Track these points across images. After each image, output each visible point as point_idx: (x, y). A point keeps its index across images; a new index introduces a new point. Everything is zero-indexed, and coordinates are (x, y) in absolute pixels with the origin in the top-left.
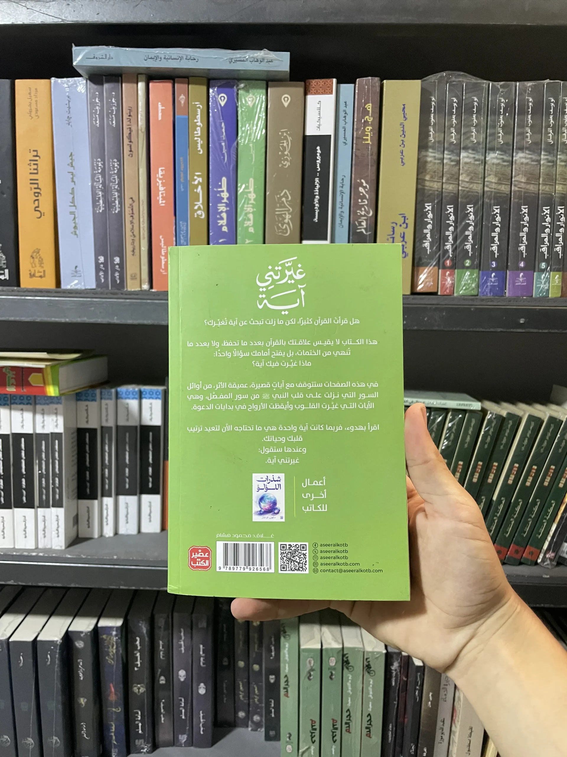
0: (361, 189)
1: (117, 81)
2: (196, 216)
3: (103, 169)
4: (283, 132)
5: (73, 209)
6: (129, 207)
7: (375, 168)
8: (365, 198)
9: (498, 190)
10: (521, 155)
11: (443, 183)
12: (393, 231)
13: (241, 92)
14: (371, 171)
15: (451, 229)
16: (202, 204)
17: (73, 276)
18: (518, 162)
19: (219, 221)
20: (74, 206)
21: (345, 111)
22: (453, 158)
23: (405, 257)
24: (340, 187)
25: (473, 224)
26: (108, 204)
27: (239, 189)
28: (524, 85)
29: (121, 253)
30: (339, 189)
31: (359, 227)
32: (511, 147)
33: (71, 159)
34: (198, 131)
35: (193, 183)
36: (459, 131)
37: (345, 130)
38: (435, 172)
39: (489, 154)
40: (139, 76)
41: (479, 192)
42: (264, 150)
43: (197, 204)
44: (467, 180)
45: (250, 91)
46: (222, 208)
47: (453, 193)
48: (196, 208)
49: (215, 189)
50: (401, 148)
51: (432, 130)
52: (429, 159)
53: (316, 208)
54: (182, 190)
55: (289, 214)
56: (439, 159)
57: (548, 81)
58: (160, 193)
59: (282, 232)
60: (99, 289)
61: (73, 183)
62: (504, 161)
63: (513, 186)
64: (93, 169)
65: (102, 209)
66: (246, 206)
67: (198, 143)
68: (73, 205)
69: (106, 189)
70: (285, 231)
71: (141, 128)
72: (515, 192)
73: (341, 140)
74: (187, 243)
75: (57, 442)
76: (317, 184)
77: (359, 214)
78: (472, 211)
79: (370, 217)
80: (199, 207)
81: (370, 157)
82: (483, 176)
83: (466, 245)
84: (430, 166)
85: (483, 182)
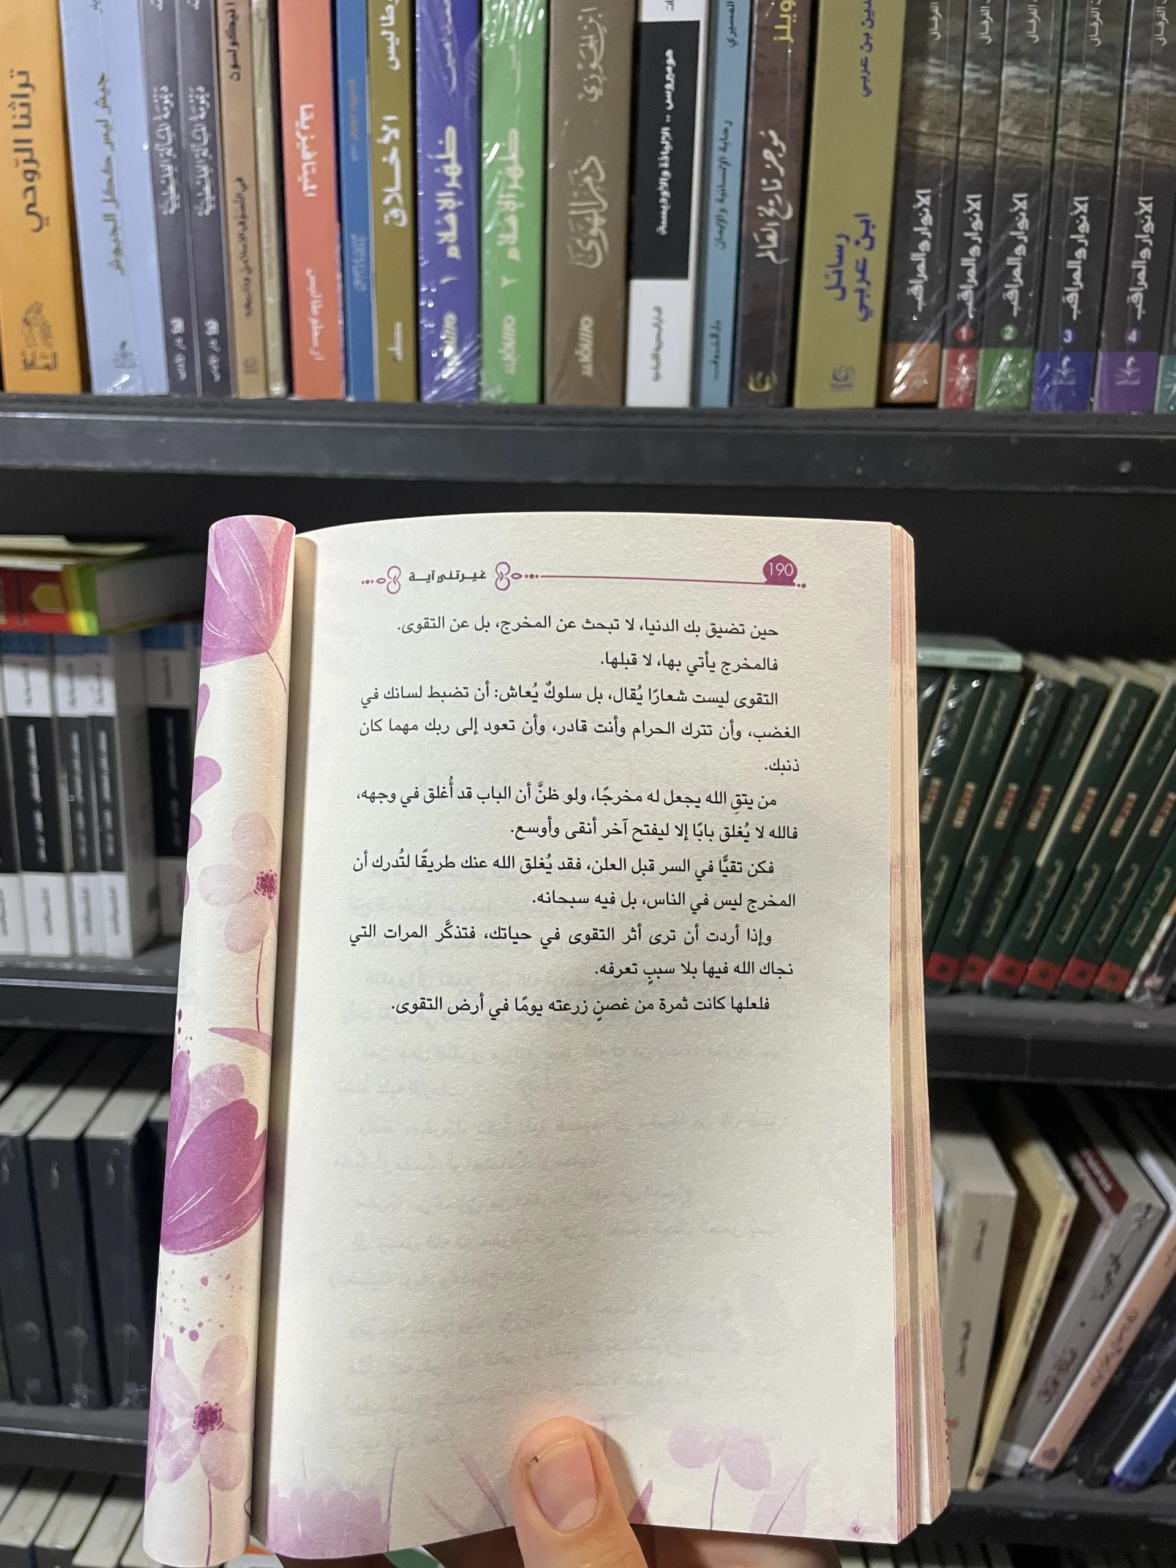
0: (767, 154)
2: (387, 222)
3: (175, 111)
4: (586, 15)
6: (235, 202)
7: (801, 99)
8: (778, 176)
9: (1087, 157)
10: (1141, 73)
11: (959, 139)
12: (841, 257)
14: (791, 107)
15: (975, 251)
16: (402, 192)
17: (117, 367)
18: (1133, 91)
19: (440, 234)
20: (113, 200)
22: (985, 79)
23: (865, 319)
24: (720, 149)
25: (1025, 239)
26: (189, 195)
27: (485, 155)
29: (220, 309)
30: (716, 154)
31: (761, 247)
32: (1120, 56)
33: (103, 89)
34: (390, 16)
35: (379, 141)
36: (999, 15)
37: (732, 11)
38: (941, 113)
39: (1068, 69)
41: (1043, 161)
42: (541, 60)
43: (389, 193)
44: (1015, 133)
47: (982, 164)
48: (387, 201)
49: (430, 157)
50: (864, 54)
51: (936, 10)
52: (929, 82)
53: (663, 200)
54: (356, 158)
55: (601, 214)
56: (951, 81)
58: (305, 165)
59: (584, 259)
60: (177, 396)
61: (108, 147)
62: (1102, 88)
63: (1120, 149)
64: (151, 112)
65: (175, 206)
66: (501, 196)
67: (388, 43)
68: (109, 197)
69: (182, 160)
70: (590, 257)
71: (258, 9)
72: (1125, 162)
73: (723, 33)
74: (368, 286)
75: (103, 736)
76: (667, 143)
77: (761, 215)
78: (1025, 208)
79: (787, 221)
80: (395, 199)
81: (789, 75)
82: (1052, 124)
83: (1007, 290)
84: (931, 99)
85: (1051, 138)
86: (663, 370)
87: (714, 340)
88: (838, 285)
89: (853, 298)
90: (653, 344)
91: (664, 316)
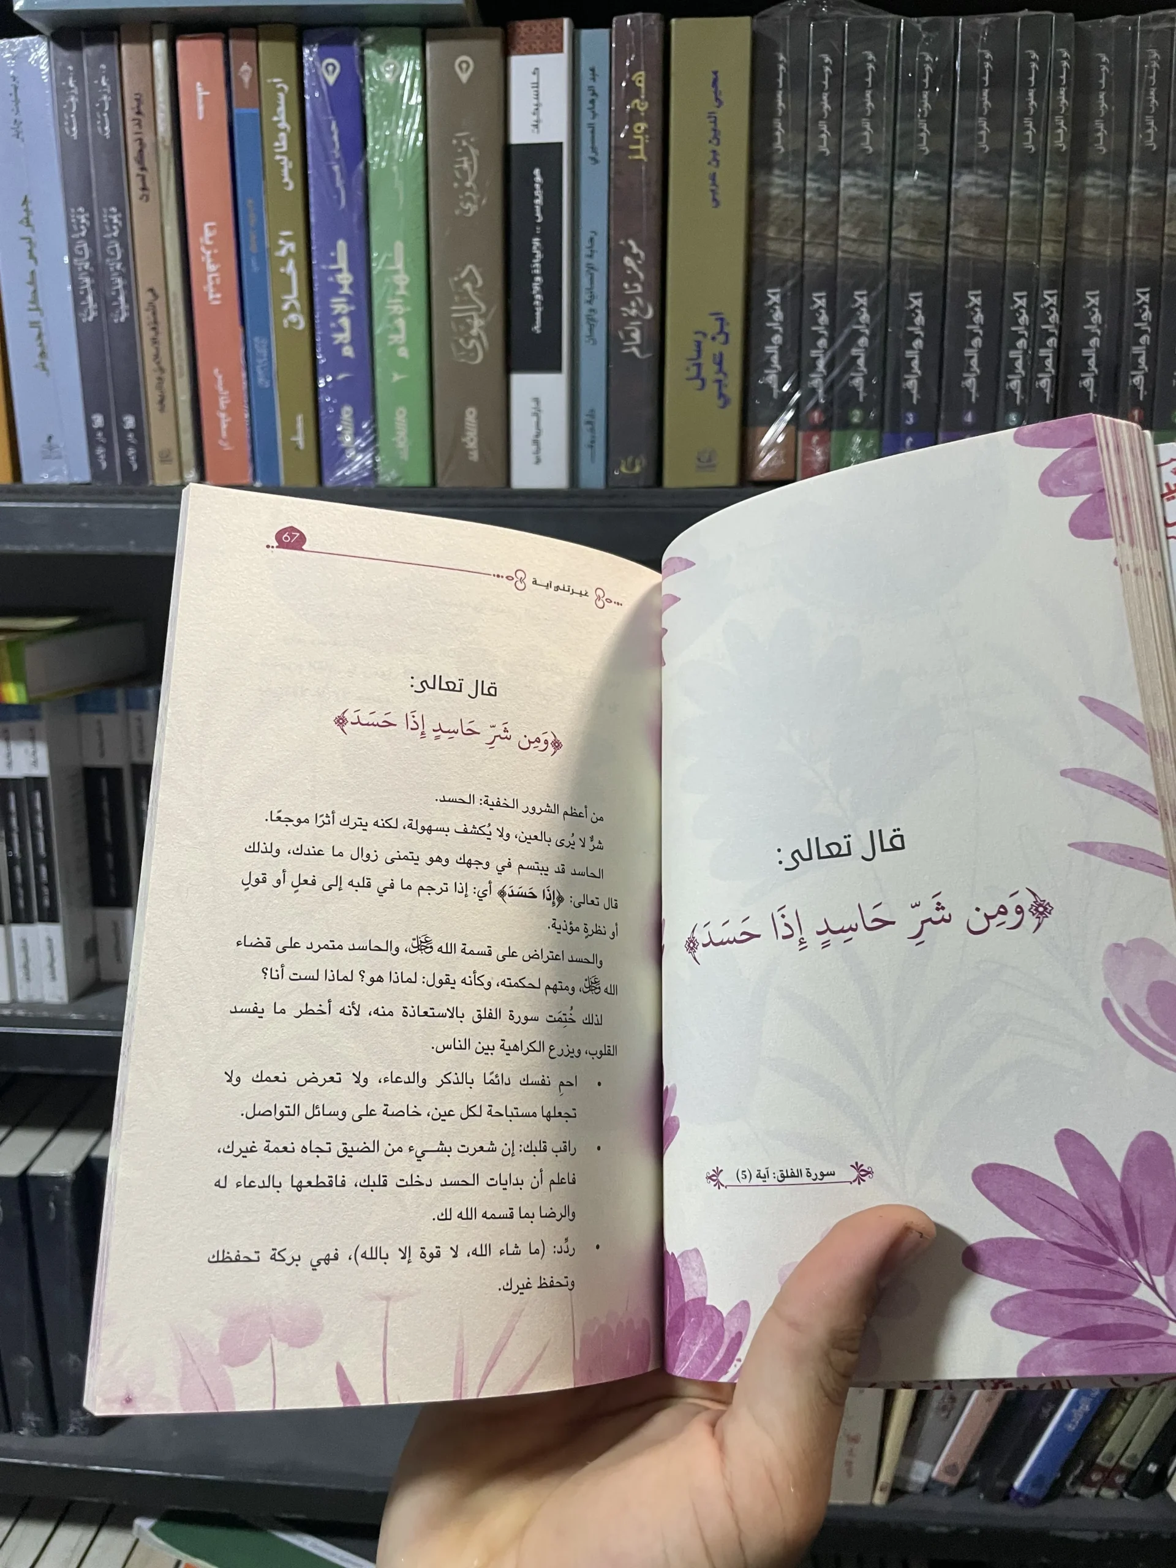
0: (628, 261)
1: (108, 40)
2: (286, 326)
3: (91, 229)
4: (459, 139)
5: (35, 316)
6: (147, 310)
7: (657, 211)
8: (638, 279)
9: (919, 256)
10: (967, 178)
11: (803, 244)
12: (699, 352)
13: (369, 53)
14: (648, 219)
15: (822, 343)
16: (299, 299)
17: (44, 458)
18: (961, 194)
19: (335, 336)
20: (38, 309)
21: (591, 88)
22: (824, 188)
23: (723, 407)
24: (587, 256)
25: (867, 332)
26: (106, 304)
27: (374, 265)
28: (976, 25)
29: (136, 406)
30: (584, 261)
31: (626, 344)
32: (947, 162)
33: (26, 210)
34: (282, 143)
35: (277, 254)
36: (836, 129)
37: (593, 132)
38: (786, 220)
39: (899, 176)
40: (155, 27)
41: (879, 261)
42: (421, 179)
43: (286, 300)
44: (853, 236)
45: (389, 51)
46: (340, 306)
47: (824, 265)
48: (286, 307)
49: (324, 267)
50: (712, 169)
51: (779, 126)
52: (775, 191)
53: (537, 303)
54: (255, 268)
55: (481, 316)
56: (796, 191)
57: (1025, 12)
58: (210, 277)
59: (466, 356)
60: (99, 484)
61: (32, 262)
62: (932, 193)
63: (950, 248)
64: (70, 230)
65: (93, 314)
66: (389, 301)
67: (282, 167)
68: (34, 307)
69: (99, 273)
70: (472, 354)
71: (163, 138)
72: (956, 259)
73: (586, 152)
74: (271, 383)
75: (38, 795)
76: (537, 252)
77: (625, 315)
78: (865, 304)
79: (649, 321)
80: (292, 306)
81: (644, 190)
82: (887, 227)
83: (853, 378)
84: (777, 208)
85: (886, 241)
86: (543, 454)
87: (589, 426)
88: (698, 376)
89: (712, 388)
90: (534, 432)
91: (543, 406)
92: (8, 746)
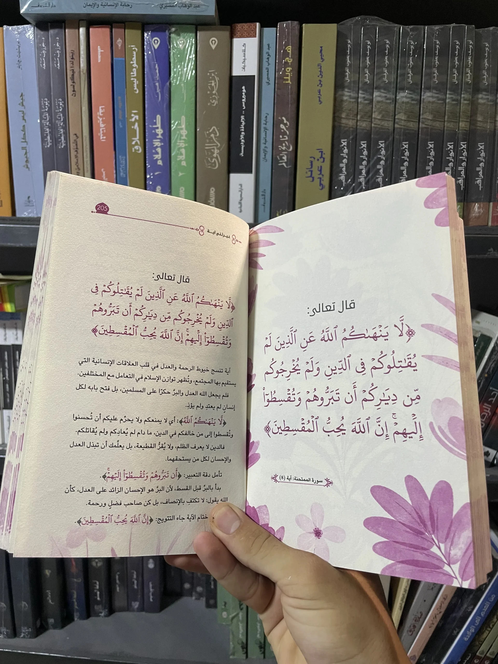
0: (282, 126)
1: (61, 27)
2: (133, 151)
3: (50, 108)
4: (211, 73)
5: (24, 145)
6: (74, 143)
7: (295, 105)
8: (286, 134)
9: (407, 127)
10: (428, 94)
11: (357, 121)
12: (312, 165)
13: (173, 35)
14: (291, 108)
15: (364, 163)
16: (139, 139)
17: (26, 206)
18: (425, 101)
19: (154, 156)
20: (25, 142)
21: (267, 53)
22: (367, 97)
23: (322, 188)
24: (264, 124)
25: (384, 158)
26: (56, 141)
27: (172, 126)
28: (432, 29)
30: (263, 126)
31: (280, 161)
32: (420, 86)
33: (22, 99)
34: (134, 73)
35: (130, 120)
36: (372, 72)
37: (268, 71)
38: (350, 110)
39: (399, 93)
40: (81, 22)
41: (390, 128)
42: (194, 90)
43: (134, 140)
44: (379, 117)
45: (181, 35)
46: (157, 143)
47: (366, 129)
48: (134, 143)
49: (151, 126)
50: (319, 88)
51: (348, 71)
52: (345, 98)
53: (242, 143)
54: (121, 126)
55: (218, 149)
56: (354, 98)
57: (454, 25)
58: (101, 129)
59: (211, 166)
61: (24, 121)
62: (413, 100)
63: (420, 123)
64: (41, 108)
65: (50, 144)
66: (178, 141)
67: (134, 83)
69: (53, 127)
70: (213, 165)
71: (83, 69)
72: (422, 128)
73: (265, 80)
74: (126, 176)
75: (17, 352)
76: (243, 122)
77: (280, 149)
78: (383, 146)
79: (290, 152)
80: (136, 143)
81: (290, 96)
82: (393, 114)
83: (378, 178)
84: (346, 105)
85: (393, 120)
86: (243, 208)
87: (263, 197)
88: (311, 176)
89: (317, 181)
90: (239, 198)
91: (243, 187)
92: (5, 331)
